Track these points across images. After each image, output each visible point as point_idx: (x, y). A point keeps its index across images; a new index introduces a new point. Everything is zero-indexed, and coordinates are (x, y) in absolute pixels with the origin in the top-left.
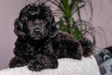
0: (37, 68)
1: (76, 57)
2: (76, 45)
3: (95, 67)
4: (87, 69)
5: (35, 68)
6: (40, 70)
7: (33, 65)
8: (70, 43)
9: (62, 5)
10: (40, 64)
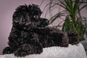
0: (22, 54)
1: (62, 45)
2: (60, 36)
3: (83, 53)
4: (74, 54)
5: (19, 54)
6: (24, 55)
7: (18, 52)
8: (55, 34)
9: (68, 7)
10: (24, 51)
